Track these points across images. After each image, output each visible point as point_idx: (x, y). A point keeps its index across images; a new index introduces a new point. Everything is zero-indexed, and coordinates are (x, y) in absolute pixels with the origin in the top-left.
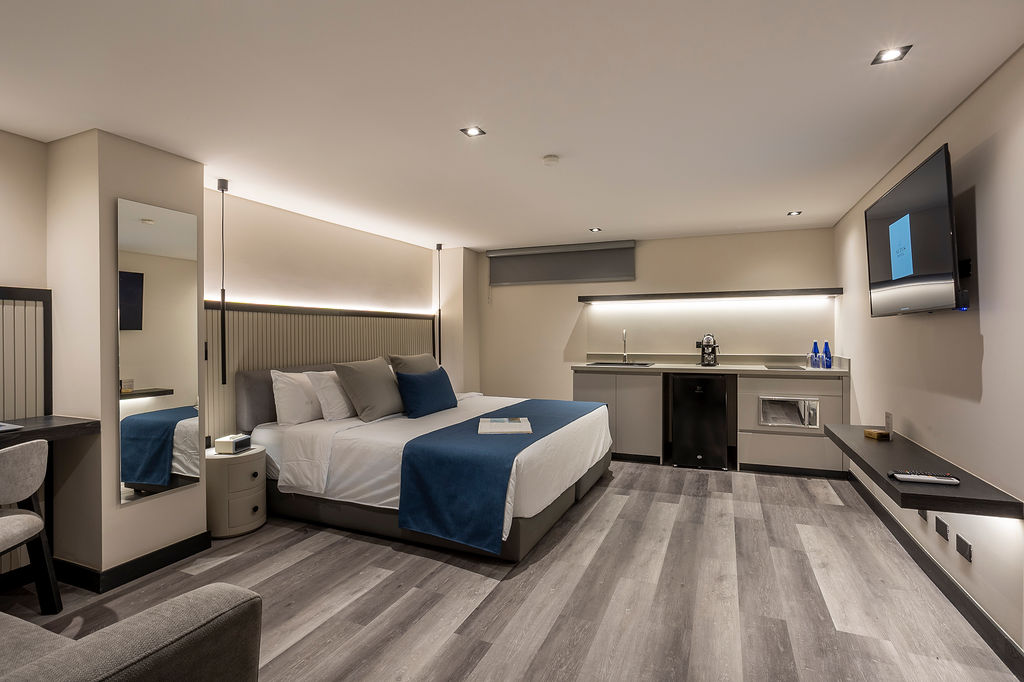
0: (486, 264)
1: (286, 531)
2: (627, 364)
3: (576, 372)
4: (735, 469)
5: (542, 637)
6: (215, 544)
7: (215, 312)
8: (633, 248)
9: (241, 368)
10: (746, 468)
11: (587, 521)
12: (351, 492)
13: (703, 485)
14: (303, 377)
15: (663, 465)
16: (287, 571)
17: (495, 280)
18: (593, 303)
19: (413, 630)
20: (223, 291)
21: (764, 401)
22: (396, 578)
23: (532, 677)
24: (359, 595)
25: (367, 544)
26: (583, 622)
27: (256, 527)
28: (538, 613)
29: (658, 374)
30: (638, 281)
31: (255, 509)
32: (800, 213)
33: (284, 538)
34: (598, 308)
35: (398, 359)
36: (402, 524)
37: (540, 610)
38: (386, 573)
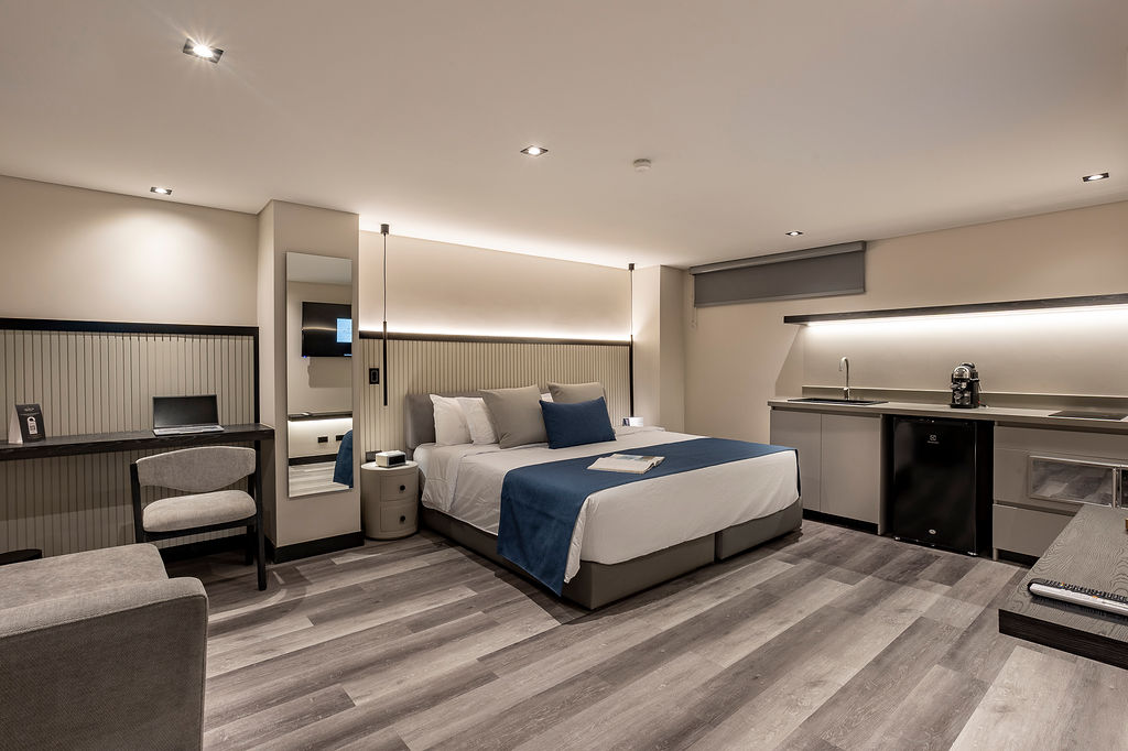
0: (691, 282)
1: (428, 542)
2: (851, 402)
3: (774, 408)
4: (990, 556)
5: (549, 685)
6: (368, 543)
7: (376, 341)
8: (863, 251)
9: (411, 392)
10: (1006, 556)
11: (716, 583)
12: (470, 514)
13: (915, 569)
14: (454, 402)
15: (882, 535)
16: (399, 575)
17: (700, 302)
18: (810, 324)
19: (446, 647)
20: (385, 323)
21: (1036, 461)
22: (474, 600)
23: (505, 717)
24: (433, 607)
25: (478, 565)
26: (604, 683)
27: (406, 534)
28: (567, 663)
29: (877, 416)
30: (868, 293)
31: (403, 519)
32: (1106, 175)
33: (419, 548)
34: (817, 331)
35: (555, 387)
36: (500, 550)
37: (573, 660)
38: (470, 593)
